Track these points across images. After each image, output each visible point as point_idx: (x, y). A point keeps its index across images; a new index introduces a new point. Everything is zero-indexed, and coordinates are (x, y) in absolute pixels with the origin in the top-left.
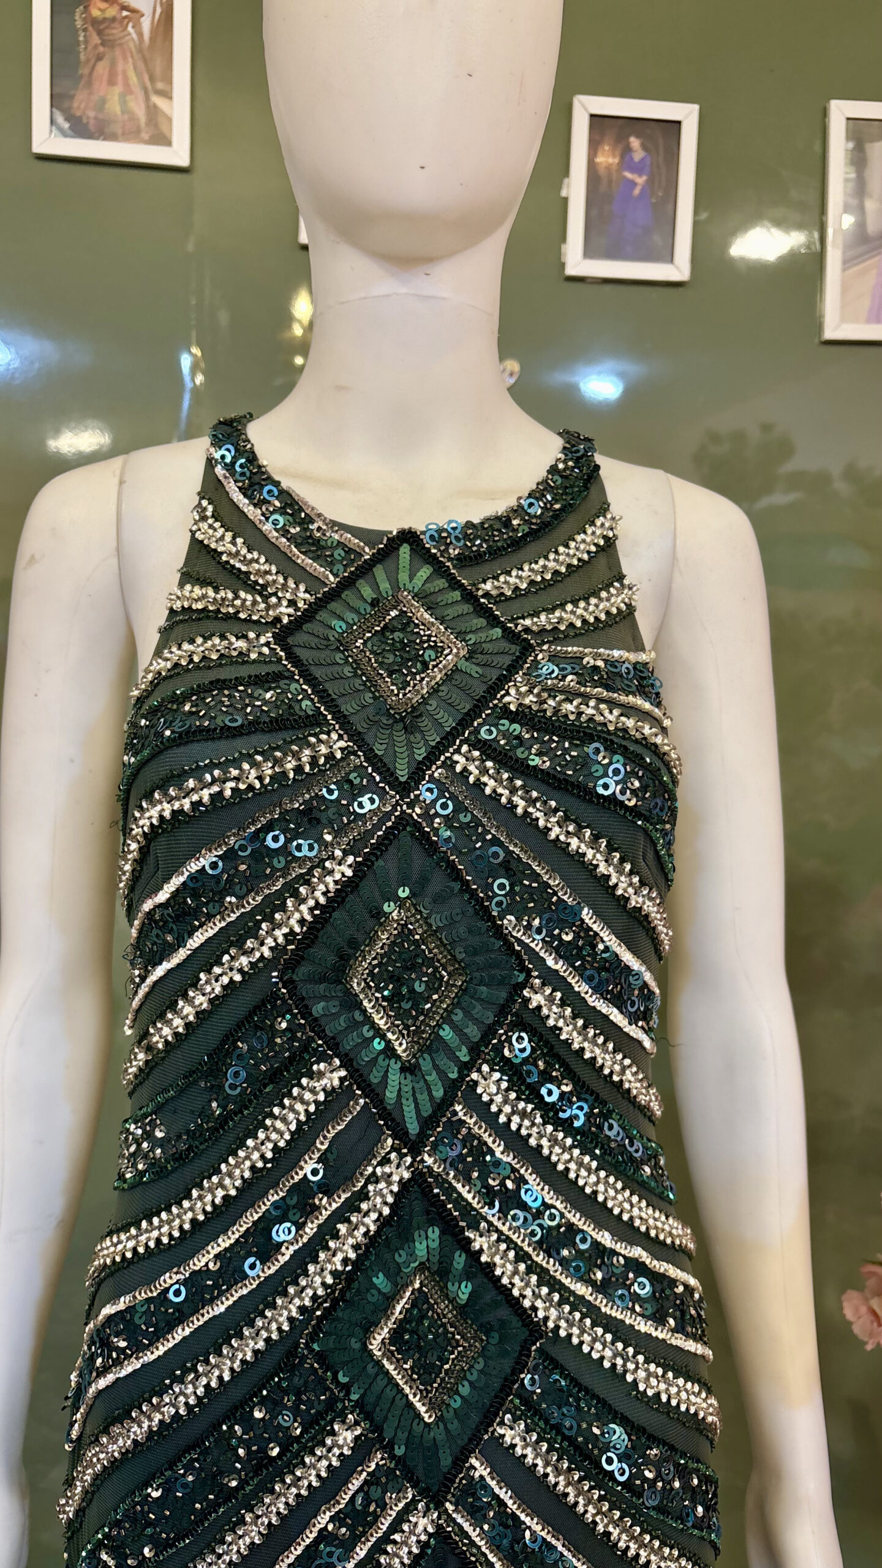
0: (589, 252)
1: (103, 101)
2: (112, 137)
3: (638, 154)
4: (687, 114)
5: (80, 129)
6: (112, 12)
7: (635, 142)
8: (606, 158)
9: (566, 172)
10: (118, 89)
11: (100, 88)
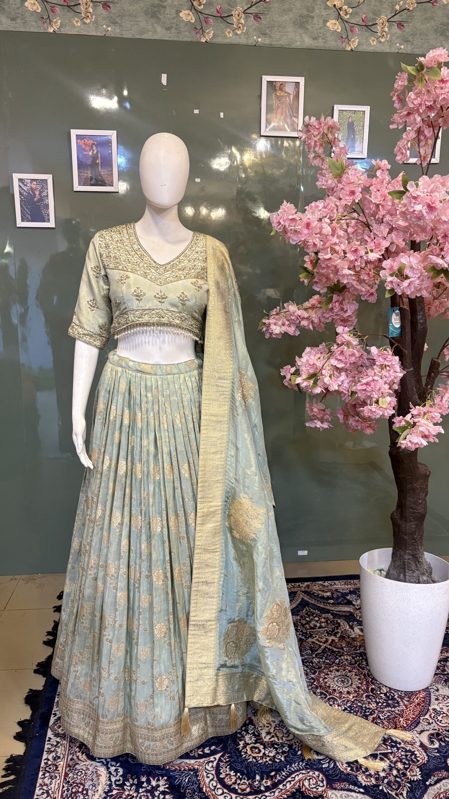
6: (283, 93)
10: (284, 116)
11: (279, 116)
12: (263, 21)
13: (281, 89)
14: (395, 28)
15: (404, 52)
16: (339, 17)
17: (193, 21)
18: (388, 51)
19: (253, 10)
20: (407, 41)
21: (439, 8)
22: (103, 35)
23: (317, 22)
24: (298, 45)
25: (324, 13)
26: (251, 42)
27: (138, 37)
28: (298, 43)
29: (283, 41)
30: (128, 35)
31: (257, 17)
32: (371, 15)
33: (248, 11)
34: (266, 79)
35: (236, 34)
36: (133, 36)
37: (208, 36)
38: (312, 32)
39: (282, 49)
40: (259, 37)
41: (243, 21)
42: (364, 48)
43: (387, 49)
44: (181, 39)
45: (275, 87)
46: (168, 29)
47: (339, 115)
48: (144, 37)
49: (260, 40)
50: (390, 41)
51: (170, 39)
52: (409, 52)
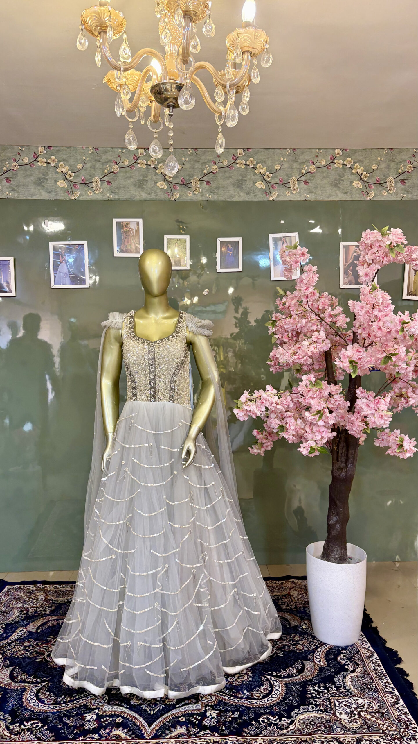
0: (221, 267)
1: (127, 246)
2: (128, 253)
3: (230, 248)
4: (240, 239)
5: (122, 251)
6: (128, 229)
7: (230, 245)
8: (224, 249)
9: (216, 252)
10: (130, 243)
11: (126, 243)
12: (113, 185)
13: (126, 226)
14: (205, 184)
15: (212, 199)
16: (165, 180)
17: (66, 187)
18: (200, 199)
19: (106, 178)
20: (214, 193)
21: (235, 170)
22: (6, 198)
23: (150, 184)
24: (138, 198)
25: (154, 178)
26: (105, 198)
27: (29, 198)
28: (138, 197)
29: (127, 197)
30: (22, 197)
31: (109, 182)
32: (188, 178)
33: (103, 179)
34: (115, 221)
35: (95, 194)
36: (26, 197)
37: (77, 195)
38: (147, 190)
39: (127, 200)
40: (111, 195)
41: (99, 185)
42: (184, 198)
43: (200, 198)
44: (58, 198)
45: (123, 225)
46: (49, 192)
47: (168, 242)
48: (34, 198)
49: (111, 196)
50: (202, 193)
51: (51, 199)
52: (215, 199)
